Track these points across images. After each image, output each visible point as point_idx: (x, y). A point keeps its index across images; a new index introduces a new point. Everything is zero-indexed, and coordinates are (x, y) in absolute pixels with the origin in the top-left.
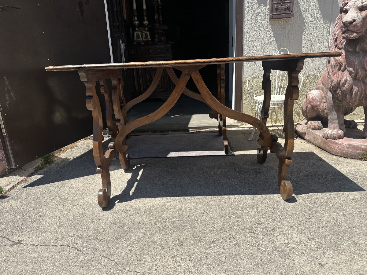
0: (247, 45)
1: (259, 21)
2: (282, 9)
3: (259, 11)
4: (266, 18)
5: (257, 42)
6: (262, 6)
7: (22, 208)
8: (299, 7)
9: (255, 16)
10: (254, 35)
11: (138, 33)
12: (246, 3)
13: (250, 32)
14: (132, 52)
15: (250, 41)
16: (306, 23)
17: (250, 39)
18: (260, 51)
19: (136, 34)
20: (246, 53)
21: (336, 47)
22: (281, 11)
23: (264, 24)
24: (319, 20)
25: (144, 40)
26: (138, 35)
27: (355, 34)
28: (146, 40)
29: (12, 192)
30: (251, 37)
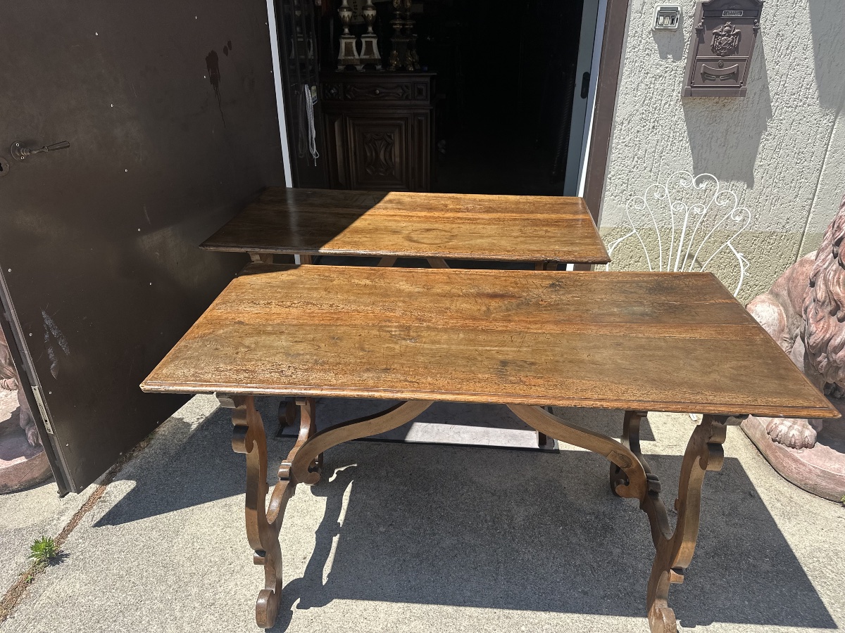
0: (619, 153)
1: (656, 97)
2: (718, 76)
3: (658, 71)
4: (674, 90)
5: (644, 146)
6: (670, 61)
7: (97, 603)
8: (763, 67)
9: (647, 85)
10: (638, 132)
11: (349, 41)
12: (628, 50)
13: (629, 123)
14: (333, 91)
15: (625, 145)
16: (774, 111)
17: (627, 139)
18: (648, 169)
19: (343, 43)
20: (612, 173)
21: (835, 258)
22: (714, 80)
23: (667, 106)
24: (809, 105)
25: (364, 57)
26: (348, 46)
28: (367, 57)
29: (72, 537)
30: (631, 136)
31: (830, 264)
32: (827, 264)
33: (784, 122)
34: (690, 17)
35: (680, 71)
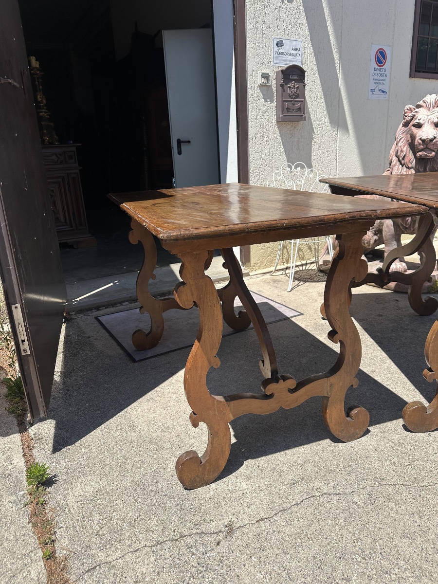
0: (253, 157)
1: (266, 123)
3: (265, 109)
4: (273, 119)
5: (264, 152)
6: (269, 103)
9: (261, 117)
10: (260, 144)
13: (255, 138)
15: (256, 152)
16: (314, 130)
17: (256, 149)
21: (403, 166)
22: (292, 112)
24: (327, 127)
27: (434, 153)
30: (257, 146)
31: (402, 170)
32: (400, 170)
33: (319, 135)
34: (274, 79)
35: (274, 109)
